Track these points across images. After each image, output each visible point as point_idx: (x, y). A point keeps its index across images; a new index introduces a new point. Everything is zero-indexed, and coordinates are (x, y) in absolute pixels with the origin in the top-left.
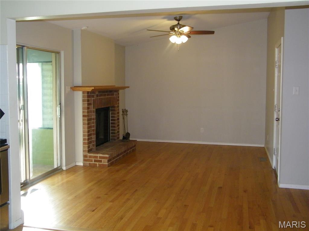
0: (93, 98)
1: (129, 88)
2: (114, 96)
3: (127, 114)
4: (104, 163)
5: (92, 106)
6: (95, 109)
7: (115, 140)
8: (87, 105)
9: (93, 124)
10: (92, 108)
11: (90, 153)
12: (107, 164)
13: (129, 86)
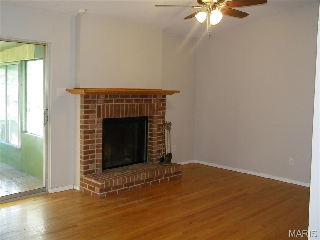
0: (97, 105)
1: (180, 93)
2: (153, 103)
3: (171, 128)
4: (96, 192)
5: (96, 114)
6: (101, 119)
7: (152, 161)
8: (84, 113)
9: (97, 138)
10: (96, 117)
11: (87, 176)
12: (99, 194)
13: (179, 90)
